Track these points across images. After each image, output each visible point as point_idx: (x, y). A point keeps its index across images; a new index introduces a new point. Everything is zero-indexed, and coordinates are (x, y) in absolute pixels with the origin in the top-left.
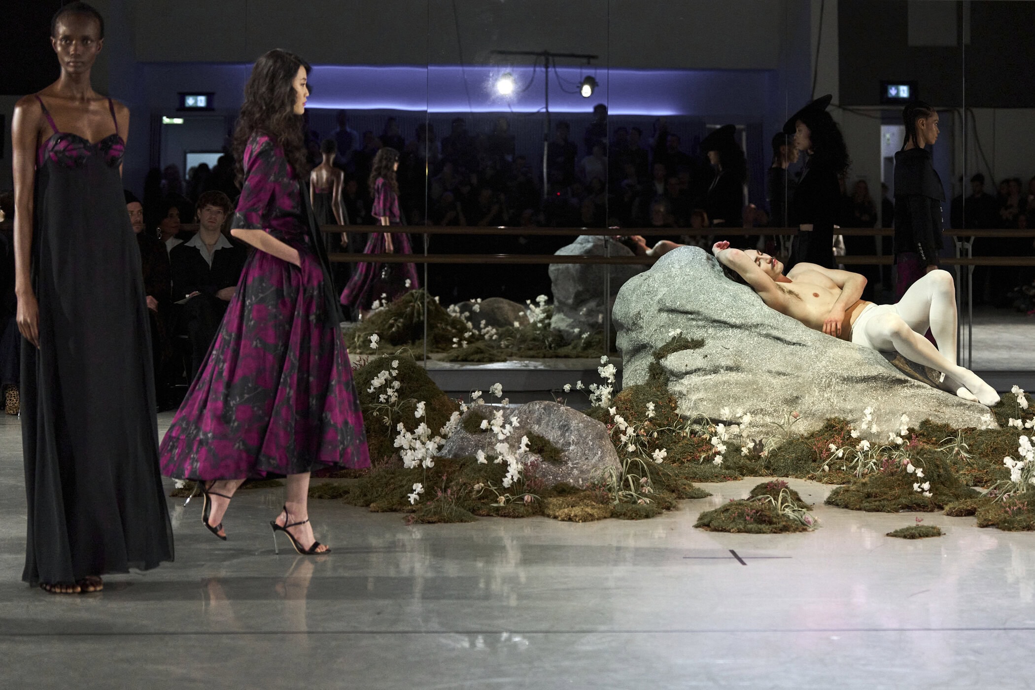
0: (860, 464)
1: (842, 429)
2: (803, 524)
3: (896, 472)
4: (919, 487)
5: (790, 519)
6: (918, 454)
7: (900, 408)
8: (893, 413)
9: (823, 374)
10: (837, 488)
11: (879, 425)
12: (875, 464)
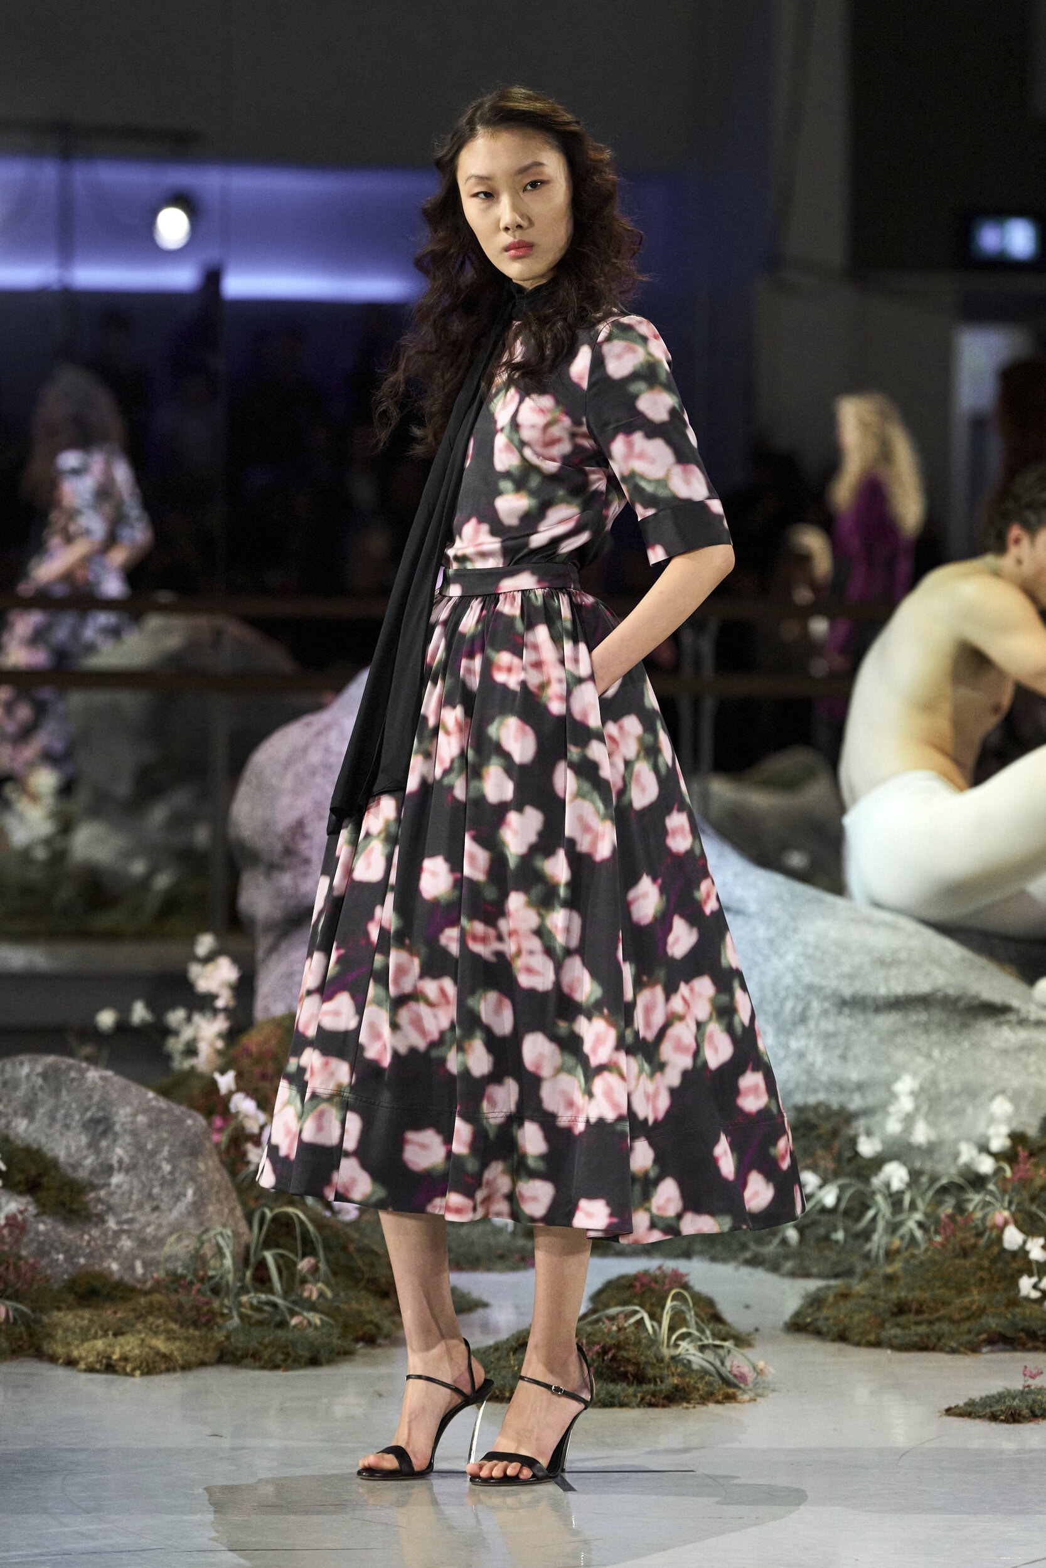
0: (881, 1225)
1: (835, 1133)
2: (726, 1382)
3: (974, 1246)
4: (1035, 1287)
5: (692, 1370)
6: (1032, 1199)
7: (989, 1079)
8: (972, 1093)
9: (788, 988)
10: (819, 1290)
11: (932, 1124)
12: (920, 1225)
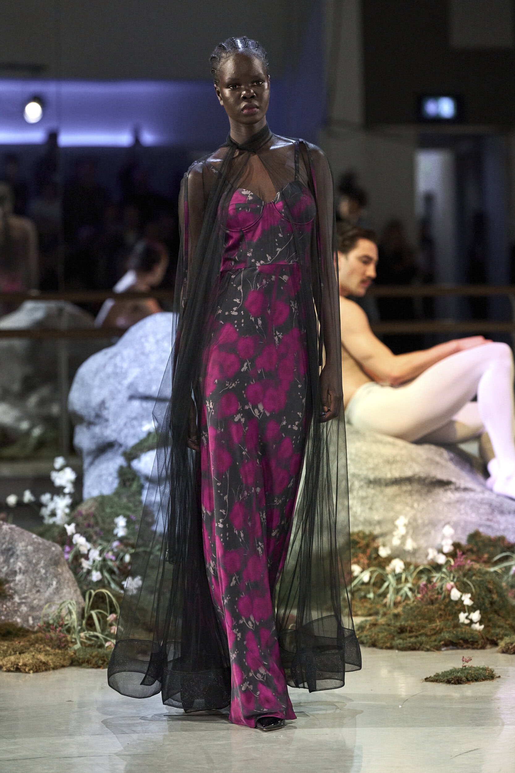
0: (391, 590)
1: (368, 546)
3: (437, 599)
4: (467, 618)
6: (465, 575)
7: (441, 517)
8: (433, 524)
10: (362, 622)
11: (415, 539)
12: (411, 589)
